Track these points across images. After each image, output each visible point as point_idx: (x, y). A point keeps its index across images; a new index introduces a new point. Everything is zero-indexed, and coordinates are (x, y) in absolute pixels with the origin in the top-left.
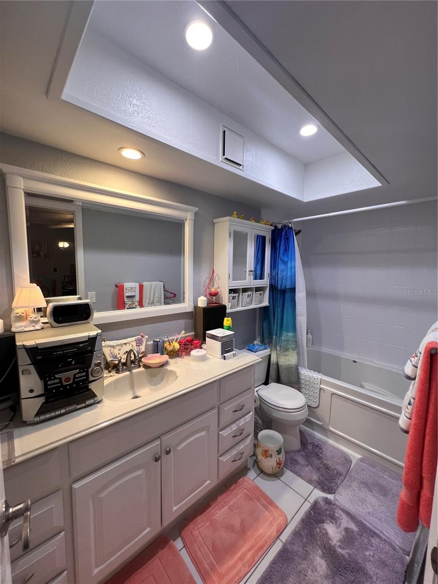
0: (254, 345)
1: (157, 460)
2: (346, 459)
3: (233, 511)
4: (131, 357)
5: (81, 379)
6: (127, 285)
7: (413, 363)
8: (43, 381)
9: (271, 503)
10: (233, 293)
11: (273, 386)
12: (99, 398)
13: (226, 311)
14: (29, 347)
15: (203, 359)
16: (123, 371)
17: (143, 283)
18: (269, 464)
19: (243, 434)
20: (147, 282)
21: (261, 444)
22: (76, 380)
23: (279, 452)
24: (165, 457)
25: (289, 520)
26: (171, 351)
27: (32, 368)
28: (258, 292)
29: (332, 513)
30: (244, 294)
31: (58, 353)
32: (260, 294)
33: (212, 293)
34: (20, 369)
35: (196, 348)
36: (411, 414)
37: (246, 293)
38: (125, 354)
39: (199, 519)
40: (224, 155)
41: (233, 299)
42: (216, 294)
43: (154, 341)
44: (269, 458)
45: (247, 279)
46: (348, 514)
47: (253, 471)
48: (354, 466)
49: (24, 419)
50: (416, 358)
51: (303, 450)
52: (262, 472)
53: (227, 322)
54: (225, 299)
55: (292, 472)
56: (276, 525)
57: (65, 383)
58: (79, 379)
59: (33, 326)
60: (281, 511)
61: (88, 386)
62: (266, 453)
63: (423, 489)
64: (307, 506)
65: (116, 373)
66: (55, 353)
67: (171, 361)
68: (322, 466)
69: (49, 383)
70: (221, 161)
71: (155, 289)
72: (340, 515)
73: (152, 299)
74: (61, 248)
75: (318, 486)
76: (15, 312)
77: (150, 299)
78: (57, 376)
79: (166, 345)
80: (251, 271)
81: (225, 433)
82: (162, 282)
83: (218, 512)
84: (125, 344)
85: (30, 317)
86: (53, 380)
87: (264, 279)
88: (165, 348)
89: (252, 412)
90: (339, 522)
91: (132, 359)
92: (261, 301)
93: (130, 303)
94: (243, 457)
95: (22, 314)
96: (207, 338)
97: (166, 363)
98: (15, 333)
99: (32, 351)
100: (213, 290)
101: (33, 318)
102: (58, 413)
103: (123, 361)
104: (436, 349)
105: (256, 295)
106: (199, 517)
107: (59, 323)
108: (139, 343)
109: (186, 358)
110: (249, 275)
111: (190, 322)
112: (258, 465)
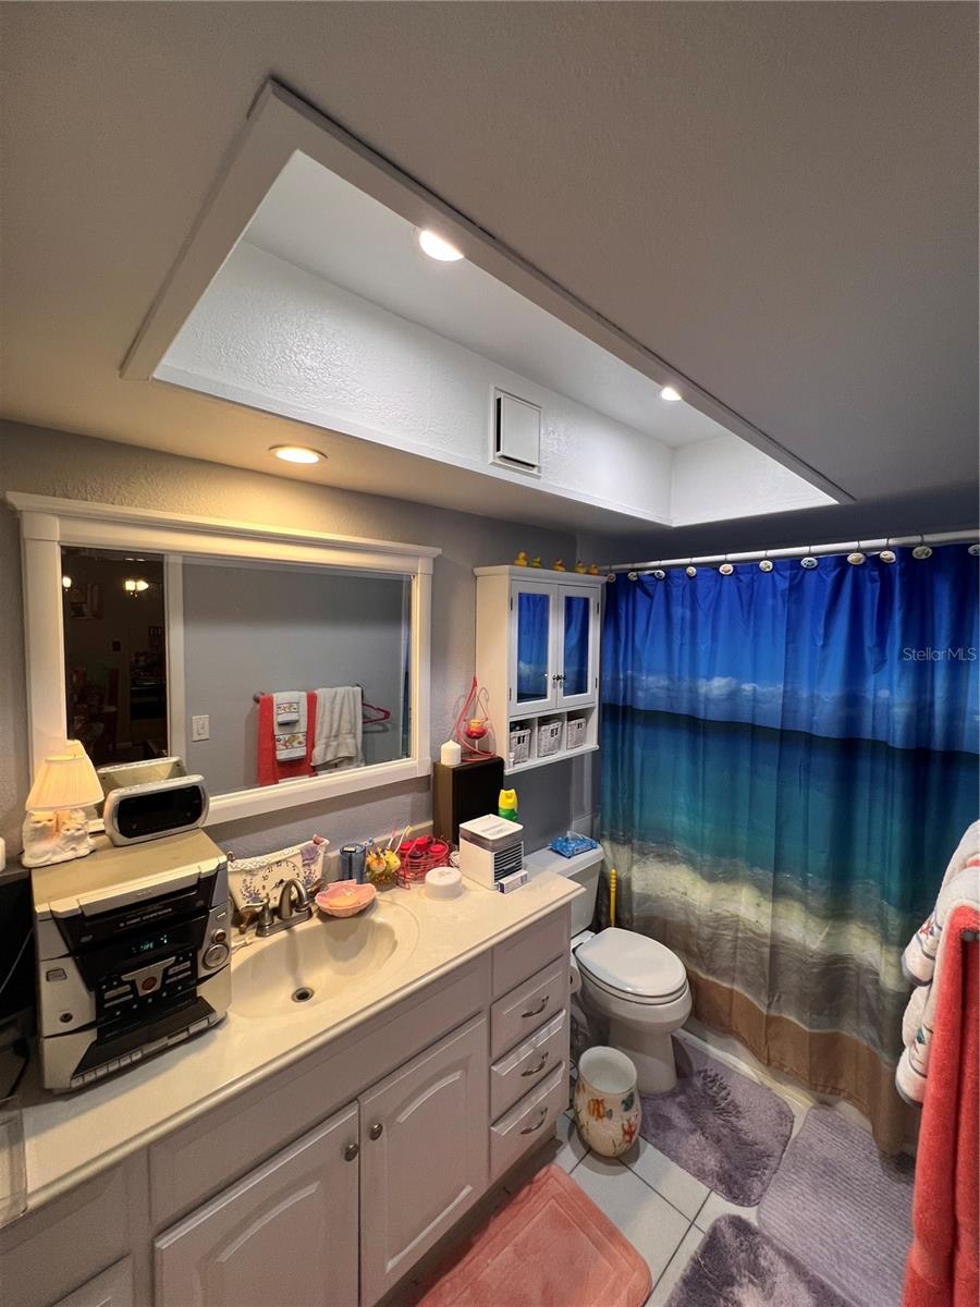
0: (567, 840)
1: (350, 1155)
2: (780, 1112)
3: (524, 1260)
4: (291, 893)
5: (180, 977)
6: (280, 698)
7: (926, 949)
8: (93, 993)
9: (612, 1233)
10: (518, 728)
11: (611, 933)
12: (219, 1015)
13: (503, 773)
14: (63, 917)
15: (455, 891)
16: (274, 929)
17: (316, 692)
18: (607, 1133)
19: (546, 1065)
20: (324, 689)
21: (586, 1086)
22: (168, 981)
23: (628, 1104)
24: (367, 1146)
25: (655, 1279)
26: (381, 875)
27: (70, 966)
28: (573, 722)
29: (752, 1257)
30: (543, 728)
31: (128, 923)
32: (579, 725)
33: (472, 732)
34: (43, 969)
35: (437, 863)
36: (926, 1065)
37: (547, 727)
38: (277, 886)
39: (447, 1282)
40: (498, 449)
41: (519, 742)
42: (481, 734)
43: (343, 852)
44: (605, 1119)
45: (549, 695)
46: (790, 1260)
47: (568, 1147)
48: (801, 1130)
49: (48, 1085)
50: (931, 937)
51: (683, 1092)
52: (589, 1151)
53: (507, 799)
54: (502, 745)
55: (660, 1149)
56: (624, 1293)
57: (142, 993)
58: (175, 979)
59: (73, 849)
60: (637, 1255)
61: (195, 991)
62: (599, 1108)
63: (958, 1249)
64: (695, 1242)
65: (257, 935)
66: (122, 925)
67: (383, 898)
68: (725, 1131)
69: (108, 995)
70: (493, 464)
71: (342, 704)
72: (772, 1264)
73: (335, 726)
74: (129, 591)
75: (721, 1187)
76: (34, 819)
77: (331, 725)
78: (125, 978)
79: (369, 859)
80: (558, 678)
81: (503, 1069)
82: (358, 686)
83: (489, 1261)
84: (278, 863)
85: (66, 827)
86: (116, 987)
87: (586, 691)
88: (368, 866)
89: (564, 1011)
90: (769, 1282)
91: (292, 897)
92: (579, 741)
93: (287, 737)
94: (547, 1119)
95: (49, 824)
96: (461, 840)
97: (371, 906)
98: (30, 869)
99: (72, 925)
100: (474, 724)
101: (73, 831)
102: (125, 1062)
103: (274, 903)
104: (976, 933)
105: (569, 729)
106: (447, 1277)
107: (129, 836)
108: (309, 857)
109: (415, 887)
110: (554, 686)
111: (424, 798)
112: (579, 1133)
